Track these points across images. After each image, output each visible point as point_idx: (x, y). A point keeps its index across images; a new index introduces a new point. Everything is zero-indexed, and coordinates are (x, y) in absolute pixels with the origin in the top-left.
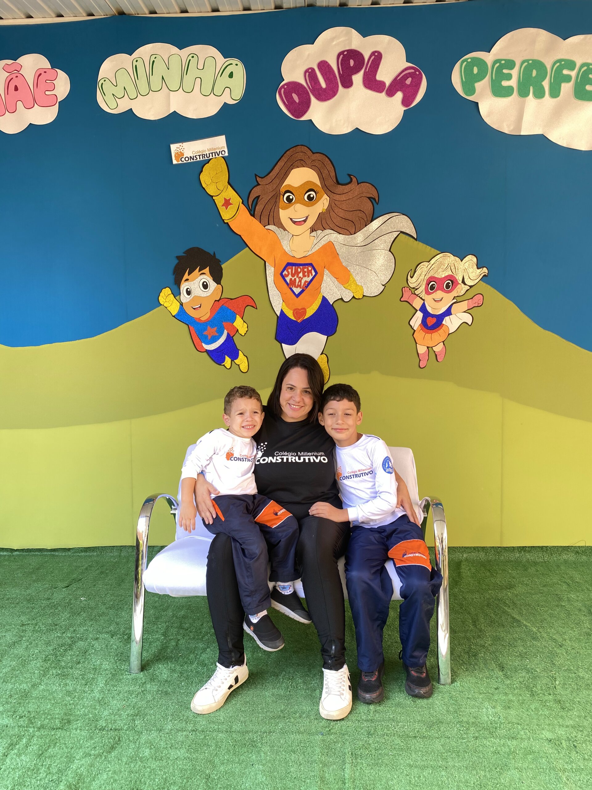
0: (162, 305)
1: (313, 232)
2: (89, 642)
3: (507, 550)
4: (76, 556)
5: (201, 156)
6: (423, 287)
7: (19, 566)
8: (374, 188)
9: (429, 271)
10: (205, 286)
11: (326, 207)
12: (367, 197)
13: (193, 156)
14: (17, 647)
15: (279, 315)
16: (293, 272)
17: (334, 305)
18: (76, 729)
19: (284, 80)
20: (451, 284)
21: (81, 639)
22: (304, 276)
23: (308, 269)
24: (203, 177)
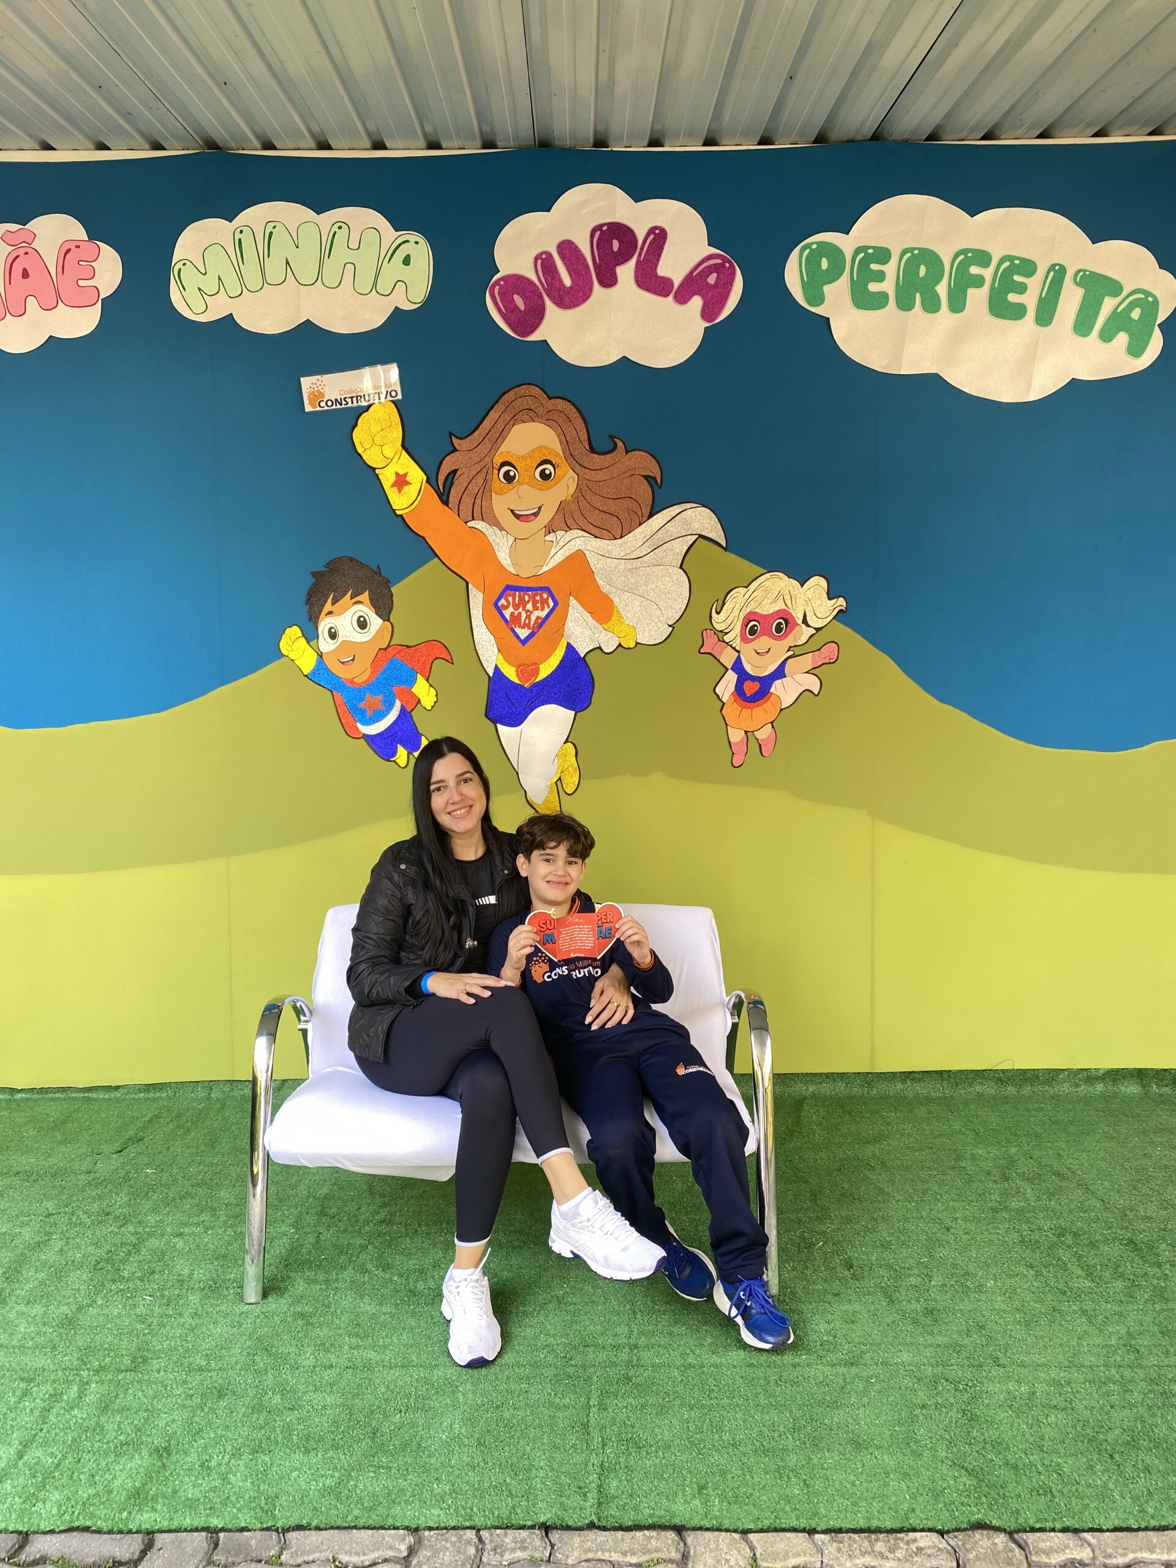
0: (285, 656)
1: (549, 533)
2: (166, 1239)
3: (882, 1078)
4: (130, 1100)
5: (354, 399)
6: (738, 628)
7: (27, 1119)
8: (654, 461)
9: (747, 603)
10: (362, 624)
11: (571, 492)
12: (643, 476)
13: (341, 399)
14: (44, 1250)
15: (491, 675)
16: (517, 602)
17: (586, 659)
18: (159, 1371)
19: (499, 271)
20: (783, 626)
21: (151, 1235)
22: (535, 608)
23: (541, 597)
24: (357, 435)
